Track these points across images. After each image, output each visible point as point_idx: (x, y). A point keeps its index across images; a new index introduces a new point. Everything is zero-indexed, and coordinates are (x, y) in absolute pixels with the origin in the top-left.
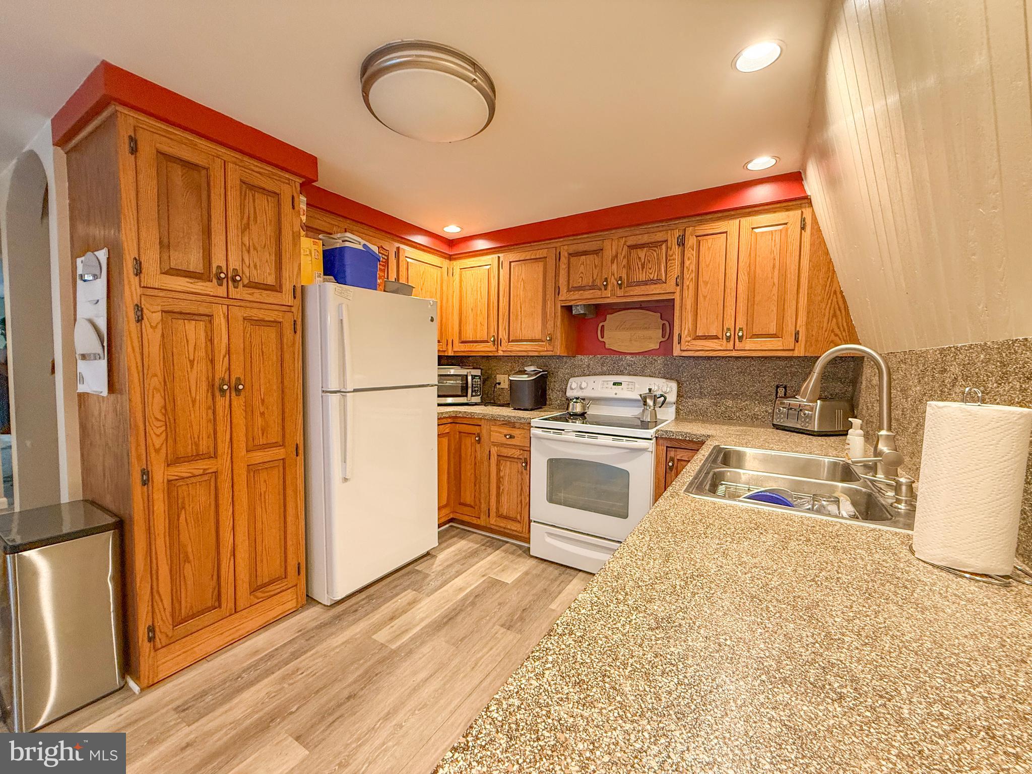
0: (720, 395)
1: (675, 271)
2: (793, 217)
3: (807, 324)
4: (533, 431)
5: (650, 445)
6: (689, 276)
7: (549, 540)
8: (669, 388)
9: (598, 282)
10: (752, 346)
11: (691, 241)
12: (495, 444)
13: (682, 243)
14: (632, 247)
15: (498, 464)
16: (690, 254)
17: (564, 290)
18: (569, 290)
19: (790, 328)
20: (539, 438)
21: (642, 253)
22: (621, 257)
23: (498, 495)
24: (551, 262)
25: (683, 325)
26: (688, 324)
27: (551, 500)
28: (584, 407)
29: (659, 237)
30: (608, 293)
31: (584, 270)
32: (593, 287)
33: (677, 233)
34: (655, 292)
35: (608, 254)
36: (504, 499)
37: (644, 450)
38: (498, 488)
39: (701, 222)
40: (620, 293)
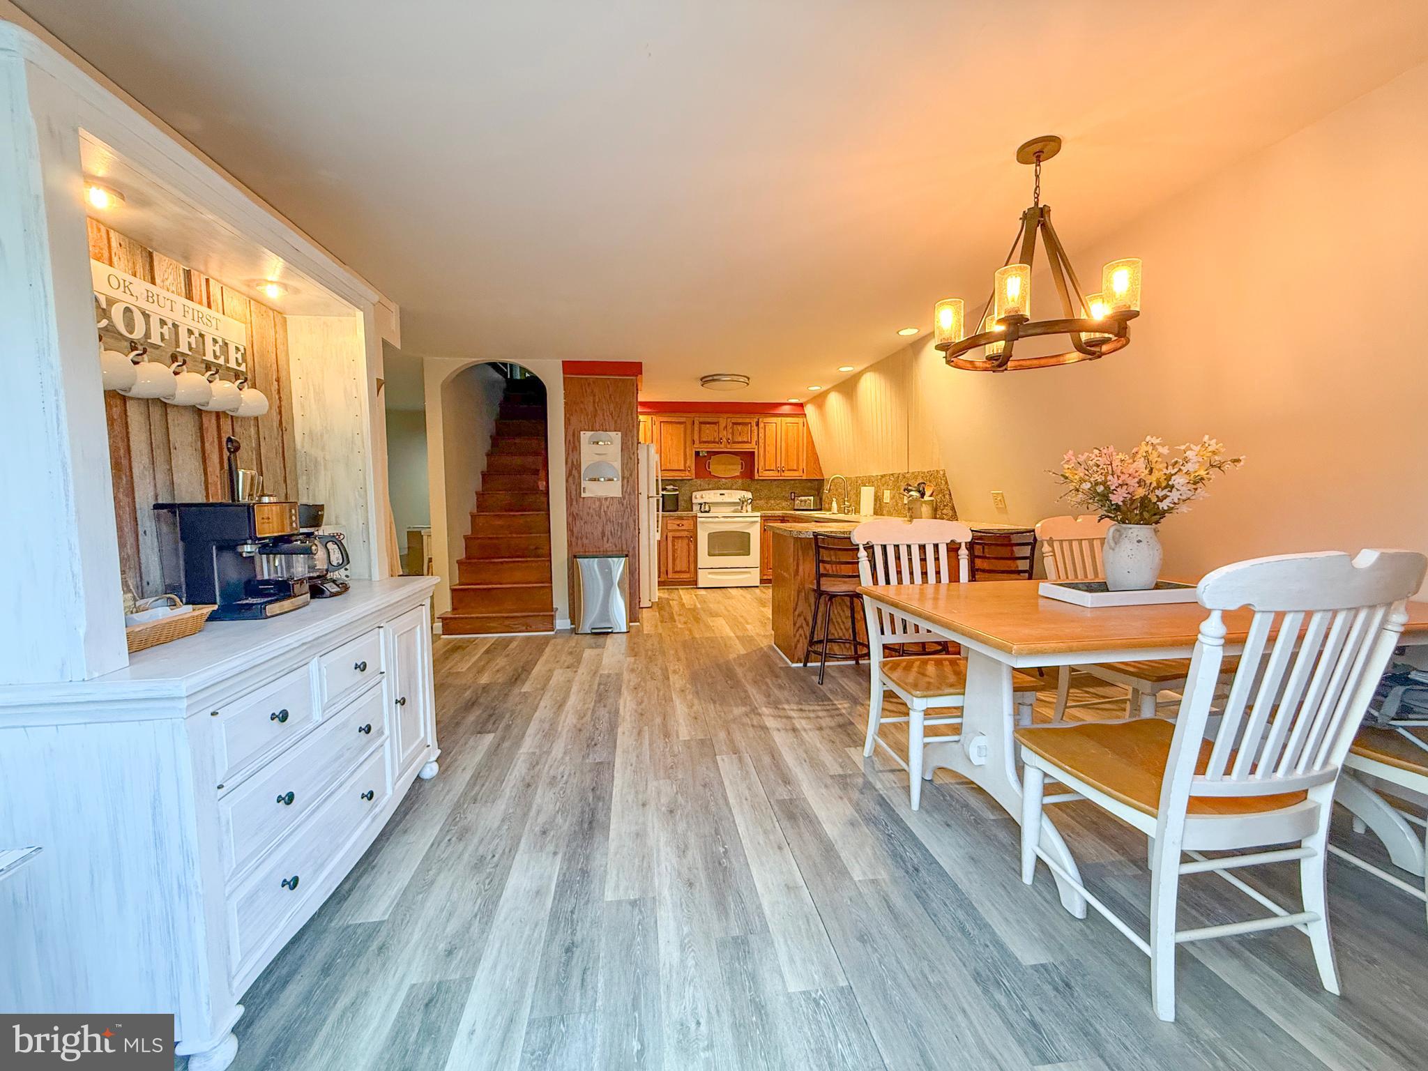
0: (769, 498)
1: (755, 439)
2: (800, 420)
3: (807, 465)
4: (699, 519)
5: (759, 519)
6: (761, 441)
7: (710, 576)
8: (749, 495)
9: (717, 440)
10: (788, 475)
11: (761, 425)
12: (671, 531)
13: (757, 425)
14: (734, 424)
15: (673, 541)
16: (761, 431)
17: (697, 442)
18: (700, 443)
19: (801, 468)
20: (703, 523)
21: (740, 428)
22: (728, 428)
23: (674, 560)
24: (689, 426)
25: (759, 463)
26: (762, 464)
27: (710, 555)
28: (710, 507)
29: (747, 420)
30: (722, 446)
31: (709, 432)
32: (714, 442)
33: (756, 420)
34: (746, 448)
35: (723, 422)
36: (678, 562)
37: (757, 522)
38: (673, 556)
39: (766, 417)
40: (729, 446)
